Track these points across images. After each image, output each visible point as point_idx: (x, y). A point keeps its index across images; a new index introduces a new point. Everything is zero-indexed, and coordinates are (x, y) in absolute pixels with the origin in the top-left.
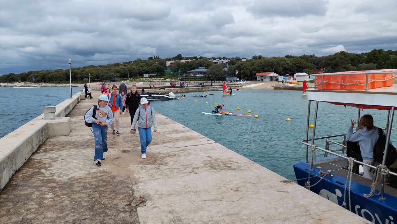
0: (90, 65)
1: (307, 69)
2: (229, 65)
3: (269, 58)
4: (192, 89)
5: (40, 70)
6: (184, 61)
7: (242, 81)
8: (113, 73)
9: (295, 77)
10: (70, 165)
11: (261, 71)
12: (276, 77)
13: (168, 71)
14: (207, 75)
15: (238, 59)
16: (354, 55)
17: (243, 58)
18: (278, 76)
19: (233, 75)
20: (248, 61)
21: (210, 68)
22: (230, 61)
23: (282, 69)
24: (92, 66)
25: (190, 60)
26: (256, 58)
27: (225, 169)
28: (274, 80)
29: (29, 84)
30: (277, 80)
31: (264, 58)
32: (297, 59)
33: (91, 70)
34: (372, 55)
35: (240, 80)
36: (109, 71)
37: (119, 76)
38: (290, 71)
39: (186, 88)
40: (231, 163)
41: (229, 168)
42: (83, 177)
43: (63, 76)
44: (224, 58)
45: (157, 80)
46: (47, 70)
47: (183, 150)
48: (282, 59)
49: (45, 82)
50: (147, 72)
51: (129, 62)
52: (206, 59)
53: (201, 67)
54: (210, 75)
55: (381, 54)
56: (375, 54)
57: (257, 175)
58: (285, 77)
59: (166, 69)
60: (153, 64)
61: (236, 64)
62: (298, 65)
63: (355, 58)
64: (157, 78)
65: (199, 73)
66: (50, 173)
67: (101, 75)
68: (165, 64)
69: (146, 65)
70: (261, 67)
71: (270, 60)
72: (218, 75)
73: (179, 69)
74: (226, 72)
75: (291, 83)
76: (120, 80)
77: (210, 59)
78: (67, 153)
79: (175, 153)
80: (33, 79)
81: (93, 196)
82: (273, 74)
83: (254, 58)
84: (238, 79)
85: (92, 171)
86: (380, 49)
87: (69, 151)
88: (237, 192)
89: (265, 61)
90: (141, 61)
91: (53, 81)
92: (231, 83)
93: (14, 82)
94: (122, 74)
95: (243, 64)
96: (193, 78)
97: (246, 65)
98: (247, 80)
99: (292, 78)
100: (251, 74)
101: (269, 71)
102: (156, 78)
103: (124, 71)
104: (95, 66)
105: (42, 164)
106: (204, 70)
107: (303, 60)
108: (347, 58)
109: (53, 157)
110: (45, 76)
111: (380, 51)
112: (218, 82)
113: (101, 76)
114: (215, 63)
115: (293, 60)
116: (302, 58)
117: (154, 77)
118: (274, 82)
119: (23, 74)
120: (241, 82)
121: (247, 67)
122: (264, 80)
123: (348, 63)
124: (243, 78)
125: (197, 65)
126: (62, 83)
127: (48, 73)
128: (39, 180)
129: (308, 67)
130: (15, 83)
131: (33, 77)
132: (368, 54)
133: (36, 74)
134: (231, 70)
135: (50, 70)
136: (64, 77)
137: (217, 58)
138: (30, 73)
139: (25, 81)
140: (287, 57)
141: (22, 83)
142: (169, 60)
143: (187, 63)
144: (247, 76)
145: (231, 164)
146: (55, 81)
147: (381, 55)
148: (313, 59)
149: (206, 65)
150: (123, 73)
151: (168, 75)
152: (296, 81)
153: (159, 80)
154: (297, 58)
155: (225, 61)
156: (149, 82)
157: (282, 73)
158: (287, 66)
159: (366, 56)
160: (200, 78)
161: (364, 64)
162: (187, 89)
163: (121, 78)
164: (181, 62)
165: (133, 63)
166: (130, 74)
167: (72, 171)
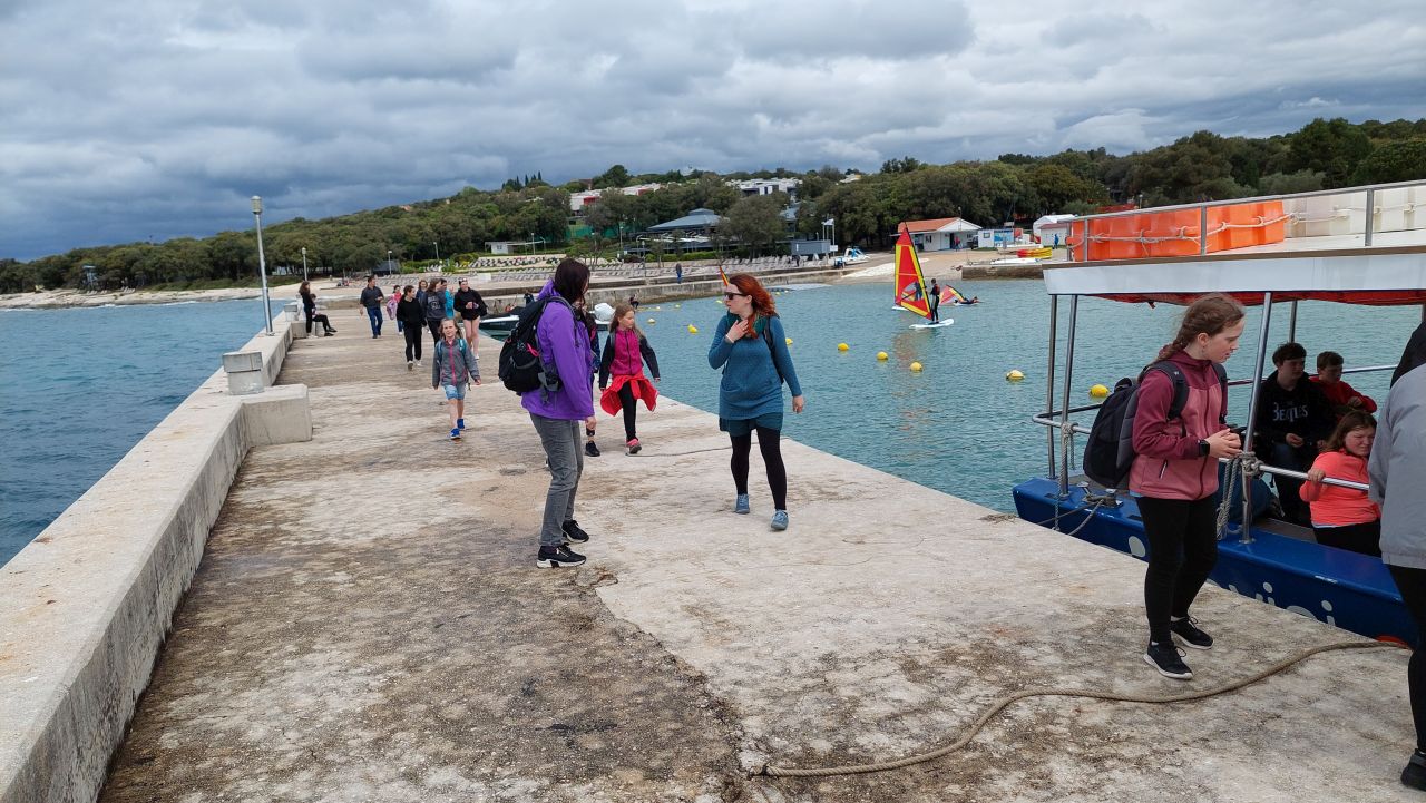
0: (293, 218)
1: (1079, 202)
2: (799, 197)
3: (943, 167)
4: (673, 288)
5: (112, 245)
6: (632, 191)
7: (850, 253)
8: (382, 245)
9: (1037, 232)
10: (360, 510)
11: (914, 217)
12: (969, 234)
13: (578, 228)
14: (722, 238)
15: (832, 176)
16: (1245, 146)
17: (849, 172)
18: (976, 232)
19: (814, 232)
20: (866, 179)
21: (731, 211)
22: (801, 182)
23: (988, 203)
24: (299, 221)
25: (655, 187)
26: (896, 169)
27: (820, 499)
28: (961, 245)
29: (74, 296)
30: (973, 245)
31: (924, 167)
32: (1042, 168)
33: (298, 237)
34: (1308, 141)
35: (841, 252)
36: (365, 236)
37: (404, 255)
38: (1020, 211)
39: (649, 286)
40: (836, 484)
41: (833, 496)
42: (413, 535)
43: (198, 263)
44: (780, 174)
45: (543, 264)
46: (138, 244)
47: (688, 462)
48: (989, 170)
49: (134, 284)
50: (503, 236)
51: (436, 203)
52: (717, 180)
53: (698, 208)
54: (735, 238)
55: (1338, 135)
56: (1319, 138)
57: (913, 508)
58: (1001, 235)
59: (573, 222)
60: (525, 204)
61: (825, 194)
62: (1046, 186)
63: (1248, 154)
64: (541, 256)
65: (691, 230)
66: (314, 532)
67: (336, 252)
68: (568, 202)
69: (497, 212)
70: (916, 201)
71: (946, 174)
72: (763, 237)
73: (617, 220)
74: (790, 223)
75: (1022, 254)
76: (405, 268)
77: (729, 178)
78: (333, 483)
79: (664, 469)
80: (90, 279)
81: (461, 572)
82: (958, 225)
83: (886, 168)
84: (835, 248)
85: (433, 522)
86: (1335, 118)
87: (337, 480)
88: (861, 547)
89: (927, 177)
90: (476, 197)
91: (164, 281)
92: (810, 264)
93: (21, 291)
94: (414, 248)
95: (849, 194)
96: (671, 252)
97: (861, 193)
98: (865, 250)
99: (1026, 237)
100: (881, 228)
101: (946, 215)
102: (536, 257)
103: (421, 234)
104: (311, 222)
105: (276, 513)
106: (710, 219)
107: (1064, 170)
108: (1219, 156)
109: (297, 494)
110: (131, 263)
111: (1337, 127)
112: (762, 260)
113: (337, 257)
114: (748, 192)
115: (1027, 171)
116: (1058, 163)
117: (529, 251)
118: (963, 252)
119: (49, 260)
120: (846, 259)
121: (864, 201)
122: (927, 246)
123: (1221, 175)
124: (853, 244)
125: (684, 202)
126: (198, 287)
127: (144, 255)
128: (287, 547)
129: (1083, 195)
130: (24, 295)
131: (88, 270)
132: (1296, 140)
133: (100, 261)
134: (808, 216)
135: (148, 243)
136: (202, 266)
137: (756, 176)
138: (77, 256)
139: (59, 287)
140: (1007, 159)
141: (48, 293)
142: (582, 188)
143: (647, 198)
144: (865, 235)
145: (836, 487)
146: (171, 280)
147: (1341, 141)
148: (1100, 164)
149: (719, 202)
150: (415, 244)
151: (581, 242)
152: (1041, 246)
153: (549, 262)
154: (1042, 162)
155: (784, 184)
156: (511, 270)
157: (992, 218)
158: (1006, 194)
159: (1287, 148)
160: (699, 250)
161: (1279, 174)
162: (656, 291)
163: (412, 262)
164: (626, 193)
165: (451, 206)
166: (440, 244)
167: (375, 525)
